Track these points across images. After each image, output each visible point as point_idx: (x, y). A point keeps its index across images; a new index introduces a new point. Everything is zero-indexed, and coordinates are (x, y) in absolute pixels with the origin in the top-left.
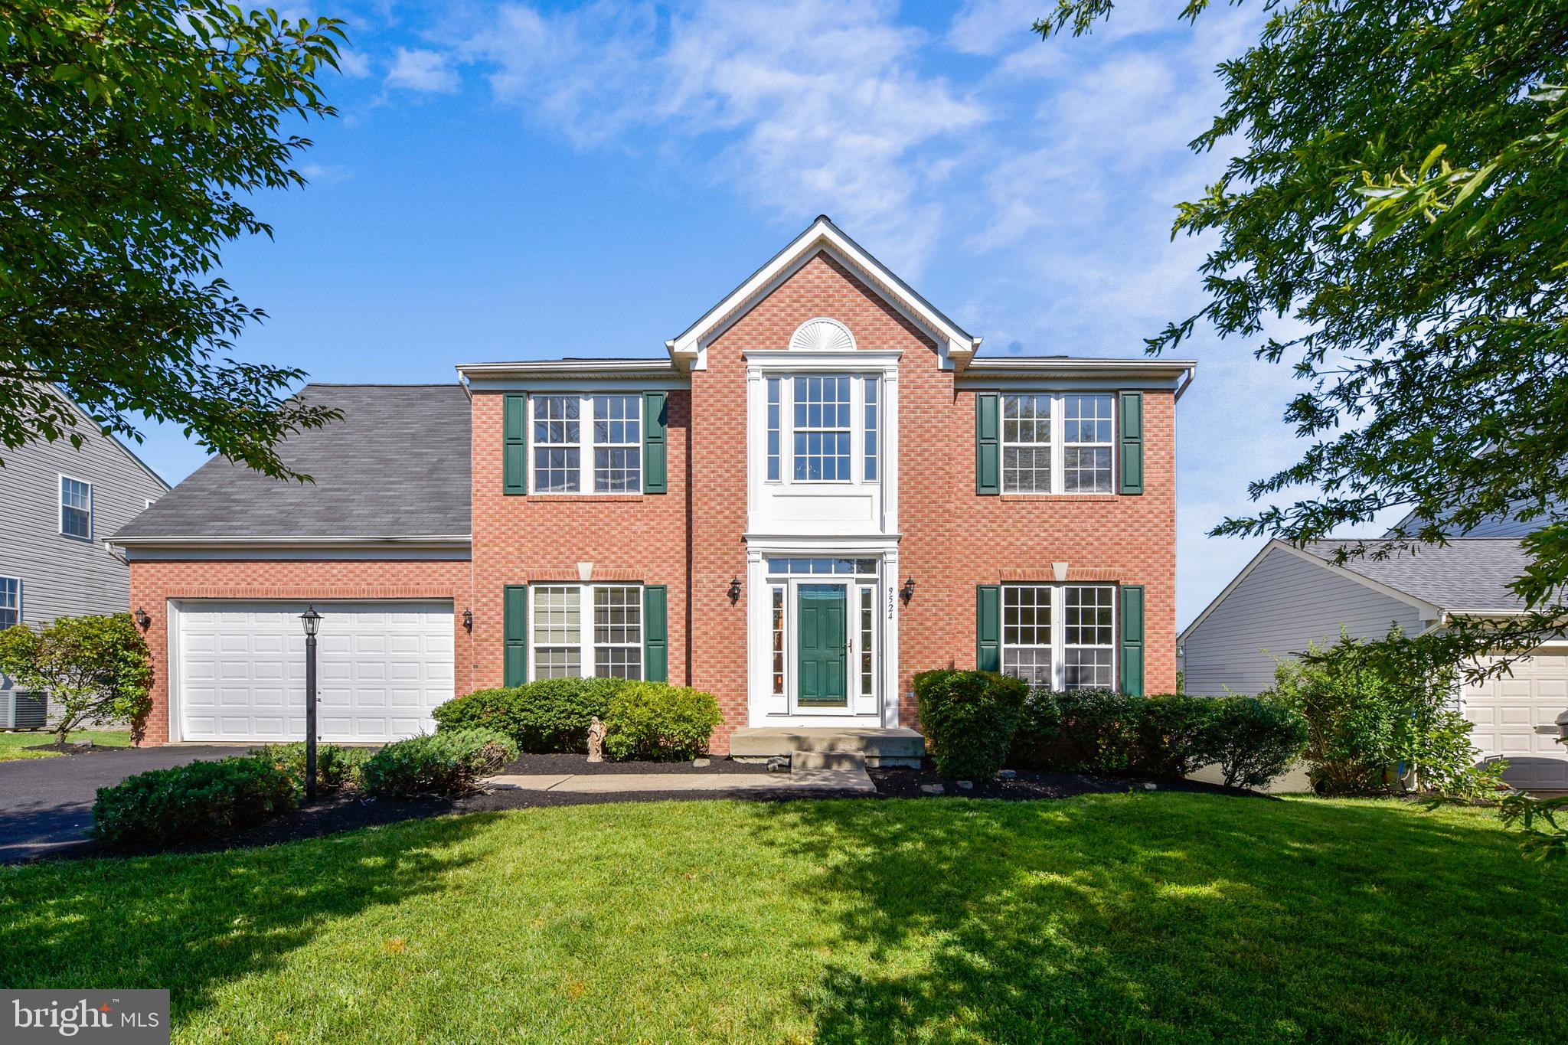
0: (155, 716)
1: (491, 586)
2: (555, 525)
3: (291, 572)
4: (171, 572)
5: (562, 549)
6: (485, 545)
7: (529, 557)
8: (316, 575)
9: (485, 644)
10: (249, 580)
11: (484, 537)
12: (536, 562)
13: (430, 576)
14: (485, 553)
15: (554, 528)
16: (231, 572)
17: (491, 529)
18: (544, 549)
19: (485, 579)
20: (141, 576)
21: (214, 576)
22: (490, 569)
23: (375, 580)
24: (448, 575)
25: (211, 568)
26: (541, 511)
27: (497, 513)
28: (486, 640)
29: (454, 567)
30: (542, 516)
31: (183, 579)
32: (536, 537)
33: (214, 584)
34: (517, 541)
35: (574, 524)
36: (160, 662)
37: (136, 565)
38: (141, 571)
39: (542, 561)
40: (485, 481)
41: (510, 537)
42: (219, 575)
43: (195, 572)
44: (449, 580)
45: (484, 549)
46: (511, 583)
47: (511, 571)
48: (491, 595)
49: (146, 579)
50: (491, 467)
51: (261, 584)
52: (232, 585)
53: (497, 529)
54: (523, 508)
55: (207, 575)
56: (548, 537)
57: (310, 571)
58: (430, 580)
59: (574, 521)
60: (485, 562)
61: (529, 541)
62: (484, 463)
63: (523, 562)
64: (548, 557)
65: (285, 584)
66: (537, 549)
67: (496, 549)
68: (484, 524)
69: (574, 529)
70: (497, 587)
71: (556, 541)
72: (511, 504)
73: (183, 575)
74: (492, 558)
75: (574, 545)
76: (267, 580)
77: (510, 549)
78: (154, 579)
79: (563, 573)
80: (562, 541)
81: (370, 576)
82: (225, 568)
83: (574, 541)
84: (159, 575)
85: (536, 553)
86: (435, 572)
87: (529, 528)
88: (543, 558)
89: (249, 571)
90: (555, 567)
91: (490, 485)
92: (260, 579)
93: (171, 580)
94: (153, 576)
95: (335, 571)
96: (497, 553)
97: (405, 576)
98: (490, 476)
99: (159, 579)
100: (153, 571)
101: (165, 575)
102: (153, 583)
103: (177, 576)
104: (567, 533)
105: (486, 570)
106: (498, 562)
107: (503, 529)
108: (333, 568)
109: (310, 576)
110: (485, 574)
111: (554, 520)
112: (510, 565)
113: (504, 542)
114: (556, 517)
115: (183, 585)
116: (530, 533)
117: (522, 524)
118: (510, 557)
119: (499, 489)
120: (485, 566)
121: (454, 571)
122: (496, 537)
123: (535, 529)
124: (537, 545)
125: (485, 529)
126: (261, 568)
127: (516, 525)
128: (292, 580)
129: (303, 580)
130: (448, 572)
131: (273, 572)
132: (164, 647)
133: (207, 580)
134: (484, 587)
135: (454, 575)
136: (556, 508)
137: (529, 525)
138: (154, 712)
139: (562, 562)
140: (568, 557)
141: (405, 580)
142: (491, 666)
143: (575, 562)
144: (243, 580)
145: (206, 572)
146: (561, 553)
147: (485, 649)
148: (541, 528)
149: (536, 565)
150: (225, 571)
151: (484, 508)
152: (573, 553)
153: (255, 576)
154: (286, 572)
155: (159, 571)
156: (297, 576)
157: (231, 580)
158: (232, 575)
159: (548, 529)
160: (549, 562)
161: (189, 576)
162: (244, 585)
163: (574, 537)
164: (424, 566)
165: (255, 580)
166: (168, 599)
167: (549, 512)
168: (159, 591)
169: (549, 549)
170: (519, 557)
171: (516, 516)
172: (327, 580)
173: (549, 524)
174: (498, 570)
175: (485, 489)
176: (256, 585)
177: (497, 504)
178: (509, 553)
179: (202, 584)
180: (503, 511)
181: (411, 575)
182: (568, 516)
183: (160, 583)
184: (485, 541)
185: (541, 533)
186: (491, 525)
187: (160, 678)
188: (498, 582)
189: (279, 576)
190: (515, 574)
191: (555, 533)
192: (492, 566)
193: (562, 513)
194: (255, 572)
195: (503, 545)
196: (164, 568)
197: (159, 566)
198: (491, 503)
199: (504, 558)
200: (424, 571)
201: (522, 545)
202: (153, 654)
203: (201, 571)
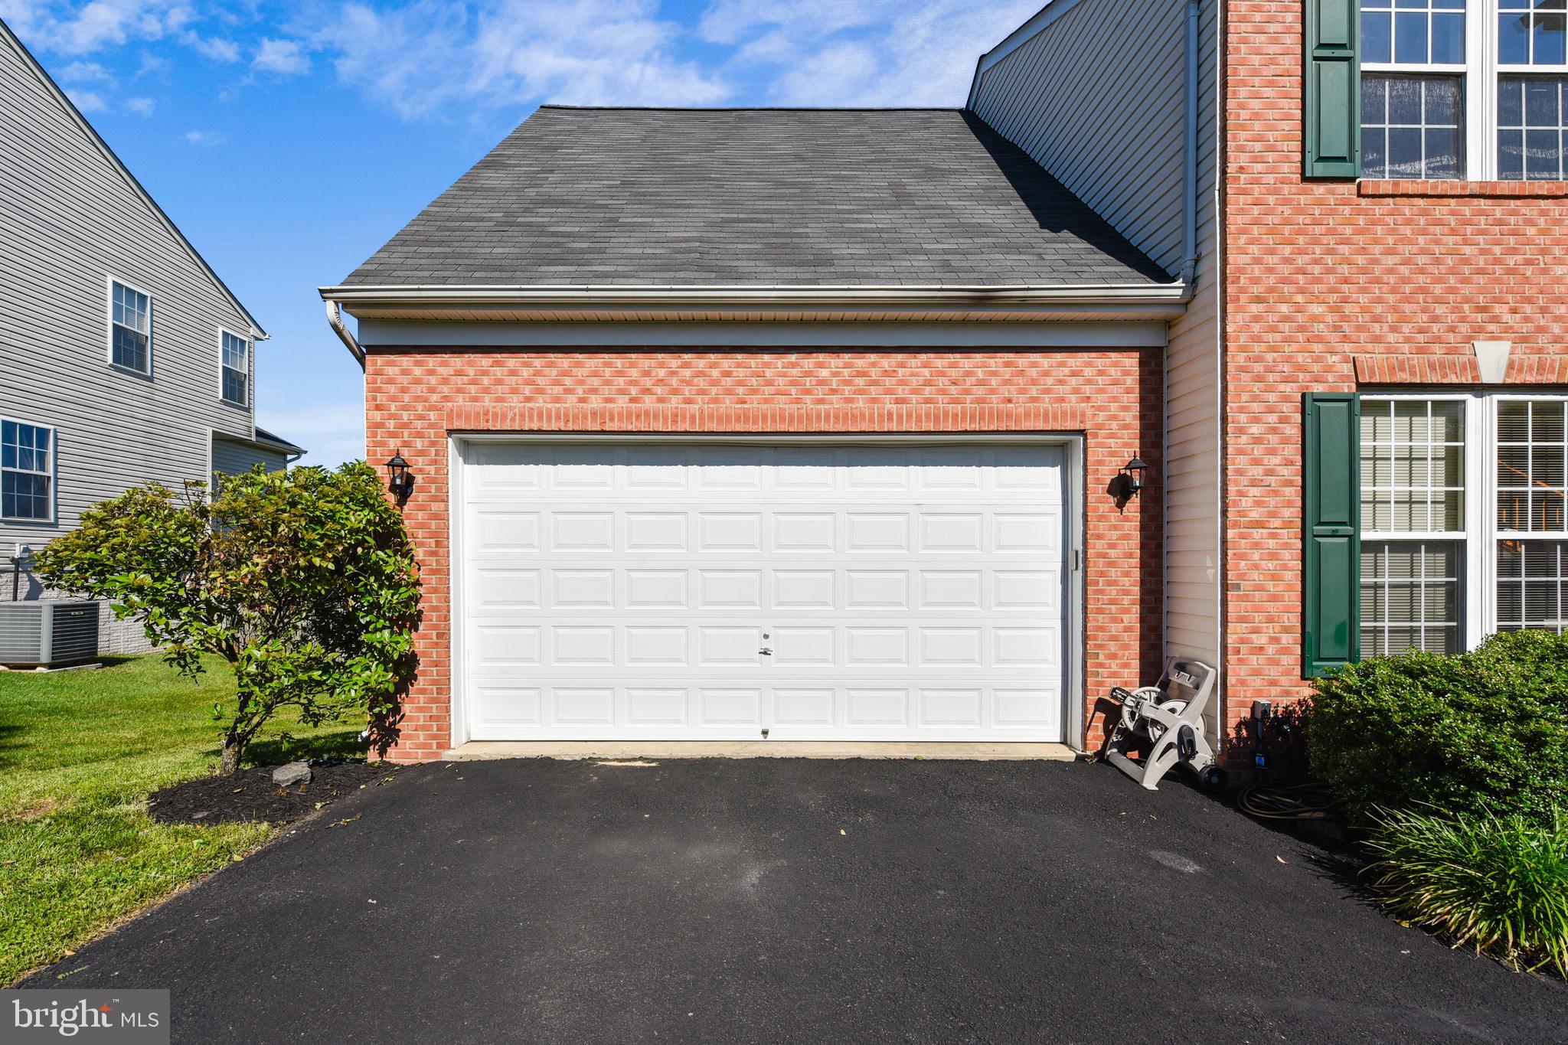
0: (422, 691)
1: (1272, 397)
2: (1423, 251)
3: (727, 374)
4: (459, 373)
5: (1440, 310)
6: (1258, 300)
7: (1360, 329)
8: (781, 381)
9: (1257, 534)
10: (634, 391)
11: (1255, 281)
12: (1377, 339)
13: (1034, 382)
14: (1256, 319)
15: (1422, 260)
16: (595, 374)
17: (1271, 260)
18: (1395, 309)
19: (1259, 379)
20: (391, 381)
21: (556, 383)
22: (1270, 357)
23: (915, 392)
24: (1074, 382)
25: (550, 365)
26: (1390, 220)
27: (1287, 222)
28: (1259, 524)
29: (1089, 365)
30: (1393, 231)
31: (486, 390)
32: (1377, 281)
33: (557, 400)
34: (1332, 290)
35: (1468, 250)
36: (433, 572)
37: (380, 359)
38: (392, 371)
39: (1391, 337)
40: (1258, 146)
41: (1317, 281)
42: (568, 381)
43: (513, 373)
44: (1076, 391)
45: (1255, 308)
46: (1318, 389)
47: (1318, 360)
48: (1272, 418)
49: (404, 390)
50: (1271, 114)
51: (661, 400)
52: (595, 403)
53: (1286, 261)
54: (1347, 210)
55: (540, 380)
56: (1405, 280)
57: (769, 373)
58: (1034, 391)
59: (1466, 242)
60: (1257, 339)
61: (1363, 290)
62: (1256, 104)
63: (1346, 339)
64: (1406, 328)
65: (715, 401)
66: (1378, 309)
67: (1284, 308)
68: (1255, 250)
69: (1466, 262)
70: (1286, 399)
71: (1424, 291)
72: (1320, 203)
73: (486, 381)
74: (1273, 329)
75: (1467, 300)
76: (675, 392)
77: (1316, 309)
78: (419, 390)
79: (1442, 366)
80: (1438, 289)
81: (903, 383)
82: (579, 365)
83: (1466, 290)
84: (433, 380)
85: (1376, 319)
86: (1046, 374)
87: (1360, 260)
88: (1394, 329)
89: (634, 373)
90: (1421, 351)
91: (1271, 157)
92: (659, 390)
93: (459, 391)
94: (418, 381)
95: (824, 373)
96: (1286, 319)
97: (981, 383)
98: (1270, 135)
99: (432, 390)
100: (418, 371)
101: (445, 381)
102: (417, 399)
103: (473, 382)
104: (1451, 271)
105: (1258, 359)
106: (1287, 340)
107: (1301, 260)
108: (821, 365)
109: (769, 383)
110: (1258, 368)
111: (1421, 240)
112: (1317, 348)
113: (1302, 291)
114: (1424, 233)
115: (487, 402)
116: (1363, 271)
117: (1345, 249)
118: (1319, 328)
119: (1290, 169)
120: (1257, 348)
121: (1088, 372)
122: (1284, 281)
123: (1376, 261)
124: (1379, 300)
125: (1257, 261)
126: (661, 365)
127: (1331, 252)
128: (729, 392)
129: (755, 392)
130: (1074, 374)
131: (687, 373)
132: (441, 540)
133: (541, 391)
134: (1254, 399)
135: (1089, 382)
136: (1424, 212)
137: (1363, 251)
138: (421, 682)
139: (1438, 340)
140: (1452, 329)
141: (980, 392)
142: (1270, 585)
143: (1468, 339)
144: (622, 392)
145: (537, 373)
146: (1435, 319)
147: (1256, 546)
148: (1390, 260)
149: (1379, 347)
150: (580, 372)
151: (1256, 210)
152: (1463, 320)
153: (648, 382)
154: (715, 373)
155: (432, 372)
156: (741, 383)
157: (594, 391)
158: (595, 382)
159: (1406, 262)
160: (1408, 340)
161: (499, 382)
162: (622, 402)
163: (1466, 281)
164: (1022, 360)
165: (647, 391)
166: (450, 432)
167: (1408, 222)
168: (433, 415)
169: (1407, 308)
170: (1336, 329)
171: (1331, 232)
172: (808, 392)
173: (1407, 250)
174: (1288, 360)
175: (1259, 167)
176: (649, 402)
177: (1286, 202)
178: (1315, 319)
179: (528, 399)
180: (1300, 219)
181: (994, 382)
182: (1453, 232)
183: (434, 397)
184: (1256, 290)
185: (1391, 271)
186: (1272, 252)
187: (435, 609)
188: (1287, 388)
189: (701, 382)
190: (1328, 369)
191: (1422, 271)
192: (1273, 350)
193: (1439, 223)
194: (646, 373)
195: (1299, 298)
196: (444, 364)
197: (431, 361)
198: (1271, 200)
199: (1302, 329)
200: (1021, 373)
201: (1345, 300)
202: (419, 554)
203: (526, 372)
